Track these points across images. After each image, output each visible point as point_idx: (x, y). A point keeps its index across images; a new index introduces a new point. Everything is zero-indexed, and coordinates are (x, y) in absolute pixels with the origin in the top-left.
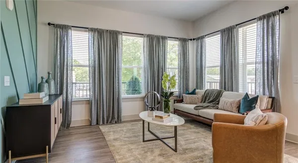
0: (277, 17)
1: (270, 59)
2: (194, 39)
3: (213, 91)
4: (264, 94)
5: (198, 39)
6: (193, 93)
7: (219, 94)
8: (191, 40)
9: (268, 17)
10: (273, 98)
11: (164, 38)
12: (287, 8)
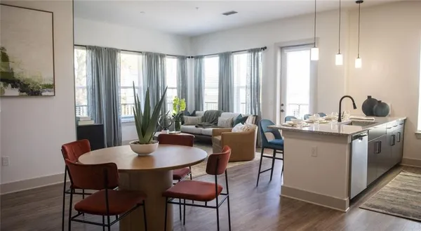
0: (260, 53)
1: (256, 86)
2: (192, 57)
3: (212, 112)
4: (251, 113)
5: (197, 57)
6: (194, 114)
7: (218, 114)
8: (189, 57)
9: (254, 51)
10: (257, 117)
11: (162, 56)
12: (266, 48)
